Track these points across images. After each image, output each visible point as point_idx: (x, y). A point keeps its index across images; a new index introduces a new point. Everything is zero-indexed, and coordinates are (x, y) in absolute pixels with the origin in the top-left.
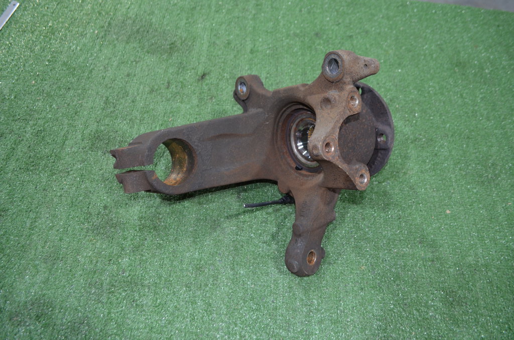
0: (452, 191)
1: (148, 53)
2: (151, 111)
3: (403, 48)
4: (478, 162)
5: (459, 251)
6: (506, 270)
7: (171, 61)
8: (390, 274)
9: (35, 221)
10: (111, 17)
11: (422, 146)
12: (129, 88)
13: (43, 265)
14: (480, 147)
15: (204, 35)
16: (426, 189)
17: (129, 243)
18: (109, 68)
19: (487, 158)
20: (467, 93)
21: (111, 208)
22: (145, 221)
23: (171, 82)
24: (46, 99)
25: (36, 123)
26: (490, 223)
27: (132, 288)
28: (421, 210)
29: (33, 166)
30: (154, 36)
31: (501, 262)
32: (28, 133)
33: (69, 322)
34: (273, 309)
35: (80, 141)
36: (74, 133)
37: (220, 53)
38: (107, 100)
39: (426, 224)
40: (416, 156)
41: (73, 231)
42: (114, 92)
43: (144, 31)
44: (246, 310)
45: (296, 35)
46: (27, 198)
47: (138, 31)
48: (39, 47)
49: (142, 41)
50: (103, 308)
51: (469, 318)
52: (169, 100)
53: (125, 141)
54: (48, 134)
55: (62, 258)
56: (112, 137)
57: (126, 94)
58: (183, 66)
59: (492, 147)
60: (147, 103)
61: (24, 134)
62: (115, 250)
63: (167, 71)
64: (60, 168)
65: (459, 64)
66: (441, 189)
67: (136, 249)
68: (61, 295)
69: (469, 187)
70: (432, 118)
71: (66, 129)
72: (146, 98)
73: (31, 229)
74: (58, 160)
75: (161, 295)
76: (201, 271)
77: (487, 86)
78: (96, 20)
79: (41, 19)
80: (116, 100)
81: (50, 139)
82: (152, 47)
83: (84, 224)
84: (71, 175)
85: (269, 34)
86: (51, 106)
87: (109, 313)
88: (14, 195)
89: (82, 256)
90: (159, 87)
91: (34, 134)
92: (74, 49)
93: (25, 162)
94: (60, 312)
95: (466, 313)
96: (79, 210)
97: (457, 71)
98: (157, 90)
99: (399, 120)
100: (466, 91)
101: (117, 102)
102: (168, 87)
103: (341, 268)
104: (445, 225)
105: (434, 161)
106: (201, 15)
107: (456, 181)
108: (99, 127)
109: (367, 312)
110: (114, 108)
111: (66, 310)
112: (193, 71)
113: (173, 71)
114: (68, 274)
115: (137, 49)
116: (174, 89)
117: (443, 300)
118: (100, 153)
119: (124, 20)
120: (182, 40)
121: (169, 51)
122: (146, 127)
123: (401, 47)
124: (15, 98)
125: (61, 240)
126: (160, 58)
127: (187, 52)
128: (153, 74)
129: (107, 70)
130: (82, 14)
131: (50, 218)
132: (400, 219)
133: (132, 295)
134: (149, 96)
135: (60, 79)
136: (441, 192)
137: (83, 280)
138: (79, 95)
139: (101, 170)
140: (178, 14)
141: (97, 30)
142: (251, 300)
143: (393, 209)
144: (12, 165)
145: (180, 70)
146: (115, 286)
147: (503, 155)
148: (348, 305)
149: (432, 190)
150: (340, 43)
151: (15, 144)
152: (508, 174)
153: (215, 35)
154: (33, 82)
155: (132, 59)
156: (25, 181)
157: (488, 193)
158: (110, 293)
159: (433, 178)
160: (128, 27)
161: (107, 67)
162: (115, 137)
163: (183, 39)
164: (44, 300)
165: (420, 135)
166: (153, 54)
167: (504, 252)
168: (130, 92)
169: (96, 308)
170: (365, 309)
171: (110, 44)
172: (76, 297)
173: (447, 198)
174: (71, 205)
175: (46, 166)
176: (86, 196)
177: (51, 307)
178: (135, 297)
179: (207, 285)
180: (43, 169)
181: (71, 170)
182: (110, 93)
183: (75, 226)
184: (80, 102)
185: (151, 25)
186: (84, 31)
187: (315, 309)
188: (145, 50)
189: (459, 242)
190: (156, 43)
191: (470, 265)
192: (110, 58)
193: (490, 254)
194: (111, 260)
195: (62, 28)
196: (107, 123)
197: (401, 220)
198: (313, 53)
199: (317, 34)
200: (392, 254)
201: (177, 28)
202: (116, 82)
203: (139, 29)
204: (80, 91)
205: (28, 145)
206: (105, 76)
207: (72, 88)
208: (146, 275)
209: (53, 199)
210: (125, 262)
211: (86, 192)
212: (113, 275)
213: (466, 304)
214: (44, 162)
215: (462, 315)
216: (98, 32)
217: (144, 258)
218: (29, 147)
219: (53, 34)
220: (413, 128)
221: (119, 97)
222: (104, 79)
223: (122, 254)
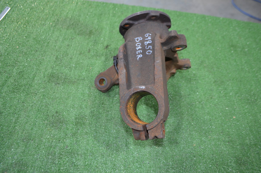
0: (235, 107)
1: (78, 35)
2: (81, 63)
3: (206, 37)
4: (246, 93)
5: (242, 137)
7: (90, 39)
9: (18, 119)
10: (58, 17)
11: (219, 85)
12: (68, 51)
13: (22, 143)
14: (246, 86)
15: (107, 27)
17: (70, 131)
18: (58, 42)
19: (250, 91)
20: (238, 60)
21: (60, 113)
22: (78, 120)
23: (91, 49)
24: (24, 56)
25: (19, 68)
26: (255, 123)
27: (72, 156)
28: (221, 117)
29: (17, 90)
30: (81, 27)
32: (14, 73)
34: (149, 167)
35: (43, 78)
36: (39, 73)
38: (57, 57)
39: (224, 123)
40: (216, 89)
41: (39, 124)
42: (61, 53)
43: (76, 24)
44: (134, 168)
46: (13, 107)
47: (73, 24)
48: (20, 30)
49: (75, 29)
50: (56, 167)
52: (90, 58)
53: (67, 78)
54: (25, 74)
55: (33, 139)
56: (60, 76)
57: (67, 55)
58: (96, 42)
61: (12, 73)
62: (62, 135)
63: (88, 44)
64: (32, 91)
65: (232, 46)
66: (230, 106)
67: (74, 135)
68: (32, 159)
70: (222, 71)
71: (35, 71)
73: (15, 123)
74: (30, 87)
75: (88, 159)
76: (109, 147)
77: (247, 57)
78: (51, 18)
80: (62, 58)
81: (26, 76)
82: (80, 32)
83: (45, 121)
84: (38, 95)
86: (27, 59)
87: (59, 170)
88: (6, 105)
89: (44, 138)
91: (17, 73)
92: (39, 31)
93: (12, 88)
94: (31, 169)
95: (247, 169)
96: (42, 113)
97: (232, 49)
98: (83, 53)
99: (206, 72)
102: (89, 52)
103: (183, 145)
104: (233, 124)
105: (225, 92)
106: (105, 18)
107: (236, 102)
108: (53, 71)
109: (198, 169)
110: (61, 61)
111: (35, 168)
112: (102, 44)
113: (91, 44)
114: (36, 148)
115: (72, 33)
116: (92, 53)
117: (236, 162)
118: (53, 84)
119: (65, 18)
120: (95, 29)
121: (89, 34)
122: (78, 71)
123: (204, 37)
124: (7, 54)
125: (32, 129)
126: (84, 37)
127: (98, 35)
128: (81, 45)
129: (57, 43)
130: (43, 14)
131: (26, 117)
132: (210, 120)
134: (79, 56)
135: (32, 46)
137: (45, 151)
138: (42, 54)
139: (54, 93)
140: (93, 17)
141: (51, 22)
142: (137, 163)
143: (207, 116)
144: (5, 89)
145: (95, 44)
146: (62, 154)
147: (258, 90)
148: (187, 165)
149: (225, 106)
151: (7, 78)
153: (112, 28)
154: (18, 47)
155: (70, 37)
156: (12, 98)
157: (253, 108)
158: (59, 158)
159: (225, 100)
160: (68, 22)
162: (62, 76)
163: (96, 29)
164: (22, 162)
166: (81, 35)
168: (69, 53)
169: (52, 167)
170: (197, 167)
171: (58, 30)
172: (40, 161)
173: (233, 110)
174: (38, 111)
175: (24, 90)
176: (46, 106)
177: (26, 166)
178: (73, 161)
179: (113, 154)
180: (22, 92)
181: (38, 93)
182: (58, 54)
183: (40, 122)
184: (43, 58)
185: (79, 22)
186: (44, 23)
187: (171, 167)
188: (77, 33)
190: (82, 30)
191: (247, 144)
192: (58, 37)
193: (256, 139)
194: (60, 140)
195: (33, 21)
196: (57, 69)
197: (211, 121)
200: (208, 138)
201: (93, 23)
202: (62, 48)
204: (42, 53)
205: (15, 79)
206: (56, 45)
207: (38, 51)
208: (79, 149)
209: (28, 108)
210: (68, 141)
211: (46, 104)
212: (61, 149)
213: (247, 164)
214: (23, 88)
215: (245, 170)
216: (52, 24)
217: (78, 139)
218: (15, 80)
219: (28, 24)
220: (213, 76)
221: (63, 56)
222: (56, 47)
223: (66, 137)
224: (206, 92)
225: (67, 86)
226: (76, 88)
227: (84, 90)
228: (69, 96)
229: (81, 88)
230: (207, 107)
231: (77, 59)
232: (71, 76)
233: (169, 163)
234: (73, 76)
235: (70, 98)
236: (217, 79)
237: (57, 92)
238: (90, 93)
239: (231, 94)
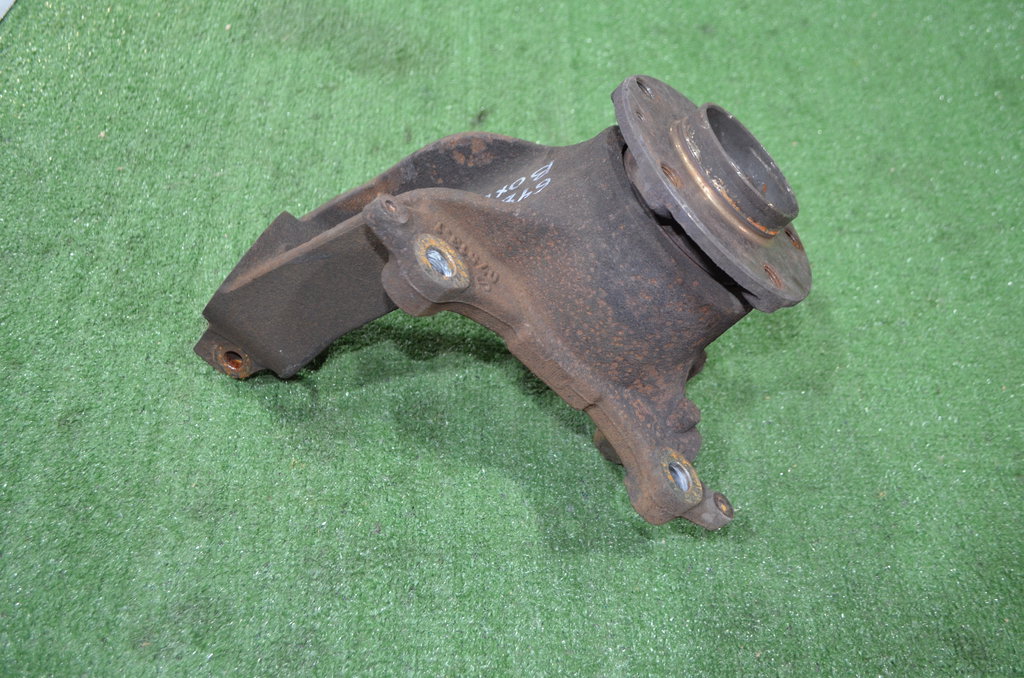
1: (352, 70)
7: (405, 87)
9: (158, 431)
11: (957, 247)
12: (322, 143)
13: (192, 524)
15: (467, 31)
17: (381, 466)
18: (271, 104)
21: (328, 394)
22: (408, 418)
23: (413, 129)
24: (138, 170)
25: (125, 223)
27: (404, 561)
28: (977, 376)
29: (134, 312)
30: (359, 36)
32: (109, 243)
34: (714, 588)
36: (216, 240)
37: (507, 68)
38: (278, 168)
39: (991, 402)
40: (950, 267)
41: (251, 447)
42: (291, 153)
43: (334, 24)
44: (658, 594)
45: (661, 30)
46: (130, 382)
47: (321, 25)
49: (332, 44)
50: (345, 608)
54: (155, 244)
55: (235, 505)
57: (318, 156)
58: (433, 96)
61: (100, 245)
62: (353, 481)
63: (401, 108)
65: (999, 84)
67: (399, 478)
68: (244, 585)
70: (965, 191)
71: (195, 233)
72: (365, 163)
73: (151, 447)
75: (469, 571)
76: (547, 517)
80: (298, 170)
81: (162, 255)
82: (359, 57)
83: (271, 432)
85: (605, 29)
86: (153, 185)
87: (360, 618)
88: (100, 375)
90: (389, 139)
91: (123, 244)
92: (186, 63)
93: (112, 305)
94: (248, 622)
97: (1000, 97)
98: (386, 146)
99: (901, 198)
101: (302, 173)
102: (409, 141)
103: (838, 497)
105: (985, 276)
110: (298, 185)
111: (262, 618)
112: (456, 106)
113: (413, 106)
114: (253, 540)
115: (326, 62)
120: (420, 41)
121: (397, 67)
124: (64, 168)
125: (225, 467)
126: (379, 80)
127: (437, 68)
128: (370, 113)
129: (267, 107)
132: (938, 393)
133: (406, 577)
134: (370, 159)
135: (163, 128)
137: (291, 551)
138: (213, 161)
141: (229, 22)
142: (665, 572)
143: (922, 375)
144: (83, 312)
145: (430, 104)
146: (364, 559)
149: (992, 334)
150: (754, 44)
151: (82, 267)
153: (490, 33)
154: (102, 134)
155: (319, 82)
156: (120, 346)
158: (355, 574)
160: (298, 17)
163: (424, 40)
166: (364, 73)
168: (327, 151)
171: (264, 52)
172: (279, 588)
174: (234, 392)
175: (162, 311)
177: (224, 614)
178: (412, 580)
180: (157, 319)
182: (281, 156)
183: (251, 435)
184: (218, 174)
185: (347, 12)
186: (198, 26)
187: (801, 583)
188: (344, 64)
190: (366, 50)
192: (269, 82)
194: (345, 505)
195: (147, 19)
197: (941, 395)
198: (703, 66)
199: (704, 28)
201: (406, 17)
202: (291, 130)
203: (323, 20)
204: (213, 153)
205: (115, 268)
206: (266, 119)
207: (193, 146)
208: (430, 533)
209: (192, 382)
210: (378, 506)
212: (357, 536)
214: (157, 303)
216: (231, 28)
217: (419, 496)
218: (117, 272)
219: (130, 32)
220: (930, 213)
221: (304, 163)
222: (264, 125)
223: (369, 491)
224: (908, 279)
230: (918, 342)
233: (791, 567)
236: (949, 225)
239: (1010, 283)
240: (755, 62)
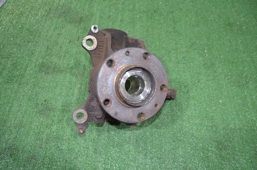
0: (223, 91)
1: (69, 23)
2: (69, 52)
3: (200, 17)
4: (238, 75)
5: (226, 122)
6: (251, 131)
7: (80, 26)
8: (189, 134)
9: (11, 108)
10: (51, 5)
11: (208, 67)
12: (59, 41)
13: (14, 130)
14: (239, 67)
15: (97, 13)
16: (209, 90)
17: (57, 118)
18: (49, 31)
19: (242, 73)
20: (233, 40)
21: (48, 101)
22: (65, 107)
23: (80, 37)
24: (18, 47)
25: (13, 60)
26: (243, 107)
27: (57, 141)
28: (206, 101)
29: (11, 80)
30: (72, 14)
31: (248, 127)
32: (9, 64)
33: (26, 158)
34: (128, 152)
35: (34, 68)
36: (31, 64)
37: (105, 22)
38: (48, 47)
39: (209, 108)
40: (205, 73)
41: (29, 113)
42: (51, 43)
43: (67, 12)
44: (114, 152)
45: (144, 12)
46: (7, 97)
47: (64, 12)
48: (15, 21)
49: (66, 17)
51: (230, 157)
52: (78, 46)
53: (56, 68)
54: (18, 65)
55: (24, 126)
56: (49, 66)
57: (57, 44)
58: (86, 29)
59: (245, 67)
60: (68, 48)
61: (7, 65)
62: (50, 122)
63: (78, 32)
64: (24, 81)
65: (229, 24)
66: (218, 90)
67: (60, 121)
68: (22, 144)
69: (232, 88)
70: (214, 53)
71: (27, 62)
72: (67, 46)
73: (9, 112)
74: (23, 77)
75: (71, 144)
76: (92, 132)
77: (243, 36)
78: (44, 7)
79: (17, 7)
80: (52, 47)
81: (19, 67)
82: (71, 20)
83: (34, 109)
84: (29, 85)
85: (130, 12)
86: (20, 51)
87: (46, 153)
89: (33, 125)
90: (74, 40)
91: (11, 65)
92: (33, 22)
93: (7, 79)
95: (228, 154)
96: (33, 102)
97: (228, 28)
98: (73, 41)
99: (196, 54)
100: (232, 38)
102: (78, 40)
103: (163, 131)
104: (219, 108)
105: (214, 75)
106: (96, 3)
107: (226, 86)
108: (43, 61)
109: (176, 153)
110: (51, 51)
111: (25, 152)
113: (81, 31)
114: (26, 134)
115: (63, 21)
117: (217, 147)
118: (43, 74)
119: (57, 7)
120: (86, 16)
121: (79, 22)
122: (66, 60)
123: (199, 17)
124: (3, 47)
125: (23, 117)
126: (74, 25)
127: (88, 22)
128: (71, 33)
129: (48, 32)
130: (37, 4)
131: (18, 106)
132: (195, 105)
133: (57, 144)
134: (68, 44)
135: (25, 37)
136: (217, 91)
137: (34, 137)
138: (34, 45)
139: (43, 82)
140: (85, 3)
141: (44, 12)
142: (116, 147)
143: (192, 100)
145: (85, 31)
146: (49, 140)
147: (251, 71)
148: (166, 149)
149: (212, 90)
150: (167, 15)
151: (2, 70)
152: (253, 82)
153: (103, 13)
154: (12, 39)
155: (60, 26)
156: (7, 88)
157: (242, 91)
158: (46, 143)
159: (213, 84)
160: (59, 10)
161: (48, 31)
162: (51, 66)
163: (87, 15)
164: (14, 147)
165: (207, 61)
166: (71, 23)
167: (250, 122)
168: (59, 43)
169: (39, 151)
170: (175, 152)
171: (50, 19)
172: (29, 145)
173: (220, 94)
174: (28, 100)
175: (17, 80)
176: (36, 95)
177: (17, 150)
180: (15, 82)
181: (29, 82)
182: (49, 43)
183: (30, 110)
185: (71, 9)
186: (37, 13)
188: (67, 21)
189: (226, 117)
190: (73, 18)
191: (232, 129)
192: (50, 26)
193: (242, 123)
194: (47, 127)
195: (27, 11)
196: (47, 59)
197: (195, 106)
198: (153, 20)
199: (155, 11)
200: (190, 123)
201: (84, 10)
202: (52, 38)
203: (65, 11)
204: (34, 43)
205: (9, 70)
206: (47, 35)
207: (30, 41)
208: (64, 135)
209: (20, 97)
210: (54, 128)
211: (36, 93)
212: (48, 134)
213: (229, 149)
214: (16, 79)
215: (226, 155)
217: (64, 126)
218: (9, 71)
219: (22, 15)
220: (203, 58)
221: (54, 45)
222: (47, 36)
223: (53, 124)
224: (193, 75)
225: (56, 75)
226: (64, 77)
227: (71, 79)
228: (57, 85)
229: (68, 77)
230: (192, 92)
231: (67, 48)
232: (60, 65)
233: (148, 148)
234: (62, 64)
235: (58, 87)
237: (46, 82)
238: (76, 81)
240: (166, 19)
